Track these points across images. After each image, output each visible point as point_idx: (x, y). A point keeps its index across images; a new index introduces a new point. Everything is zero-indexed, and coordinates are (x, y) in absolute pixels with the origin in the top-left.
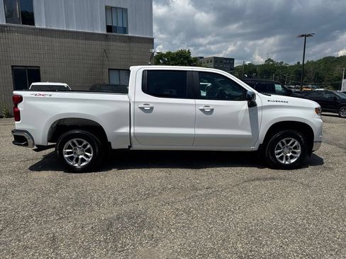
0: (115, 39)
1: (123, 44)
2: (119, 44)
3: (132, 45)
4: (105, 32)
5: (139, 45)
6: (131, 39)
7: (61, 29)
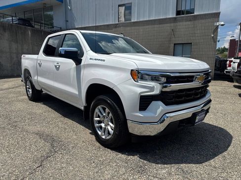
0: (182, 20)
1: (188, 23)
2: (185, 23)
3: (196, 22)
4: (175, 16)
5: (203, 21)
6: (196, 17)
7: (145, 19)
